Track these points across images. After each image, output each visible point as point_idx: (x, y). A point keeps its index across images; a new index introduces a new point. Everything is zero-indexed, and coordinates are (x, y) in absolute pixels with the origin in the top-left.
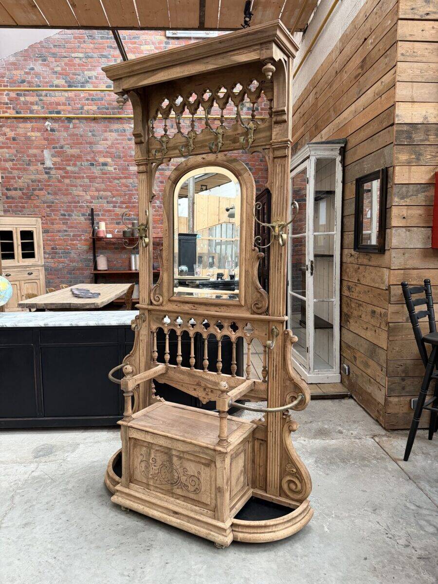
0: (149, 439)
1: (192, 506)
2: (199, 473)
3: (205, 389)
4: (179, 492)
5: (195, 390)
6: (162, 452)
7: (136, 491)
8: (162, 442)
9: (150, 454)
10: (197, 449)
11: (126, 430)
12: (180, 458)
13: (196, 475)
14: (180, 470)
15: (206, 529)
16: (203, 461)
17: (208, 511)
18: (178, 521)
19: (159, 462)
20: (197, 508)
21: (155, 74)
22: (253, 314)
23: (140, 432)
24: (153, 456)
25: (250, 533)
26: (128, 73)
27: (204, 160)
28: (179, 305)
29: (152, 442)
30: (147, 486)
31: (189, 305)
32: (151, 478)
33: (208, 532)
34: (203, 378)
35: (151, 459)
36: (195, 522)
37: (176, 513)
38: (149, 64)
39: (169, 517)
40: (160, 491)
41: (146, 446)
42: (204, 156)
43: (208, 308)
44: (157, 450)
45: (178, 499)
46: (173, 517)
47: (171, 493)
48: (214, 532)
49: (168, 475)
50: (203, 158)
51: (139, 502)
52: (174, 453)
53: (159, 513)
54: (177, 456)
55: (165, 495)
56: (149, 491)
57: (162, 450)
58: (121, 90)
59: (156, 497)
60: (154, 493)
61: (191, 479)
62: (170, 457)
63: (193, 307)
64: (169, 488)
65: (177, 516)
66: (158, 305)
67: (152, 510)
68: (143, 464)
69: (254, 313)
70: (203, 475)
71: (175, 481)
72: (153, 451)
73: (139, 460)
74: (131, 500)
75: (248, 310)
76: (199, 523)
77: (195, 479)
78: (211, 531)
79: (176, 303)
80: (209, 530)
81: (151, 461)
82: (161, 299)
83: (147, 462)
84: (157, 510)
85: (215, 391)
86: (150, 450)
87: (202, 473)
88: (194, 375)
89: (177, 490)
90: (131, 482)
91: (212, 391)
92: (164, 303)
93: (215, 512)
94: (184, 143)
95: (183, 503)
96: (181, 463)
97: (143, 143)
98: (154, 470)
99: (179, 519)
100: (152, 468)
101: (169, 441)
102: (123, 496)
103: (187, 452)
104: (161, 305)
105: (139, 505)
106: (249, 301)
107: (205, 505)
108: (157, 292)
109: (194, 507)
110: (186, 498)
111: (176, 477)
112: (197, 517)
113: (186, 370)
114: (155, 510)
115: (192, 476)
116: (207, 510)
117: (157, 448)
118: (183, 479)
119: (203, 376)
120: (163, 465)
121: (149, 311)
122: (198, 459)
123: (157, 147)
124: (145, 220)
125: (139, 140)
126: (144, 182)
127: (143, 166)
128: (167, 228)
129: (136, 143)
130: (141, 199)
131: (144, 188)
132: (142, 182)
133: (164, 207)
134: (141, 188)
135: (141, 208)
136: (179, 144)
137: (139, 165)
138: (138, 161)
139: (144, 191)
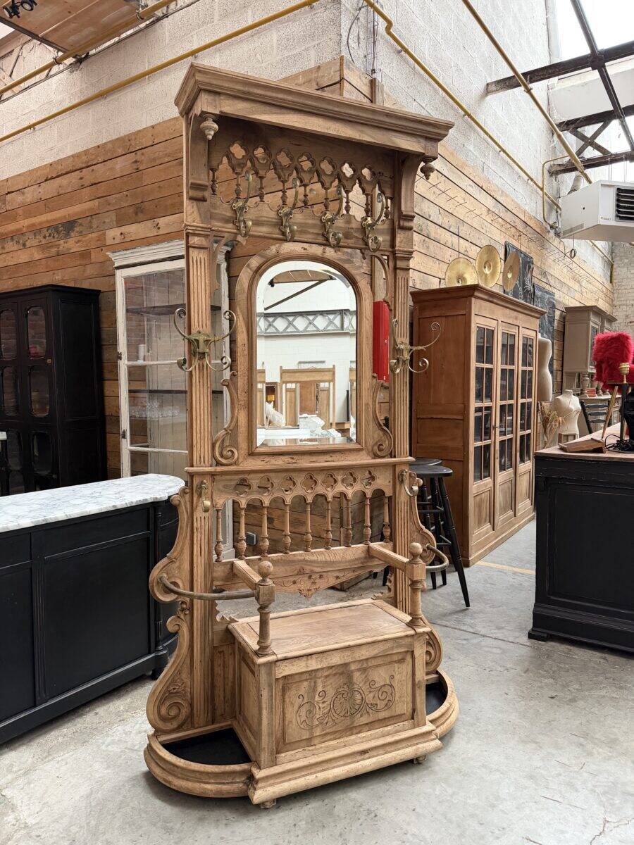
0: (313, 664)
1: (381, 729)
2: (392, 677)
3: (310, 577)
4: (364, 720)
5: (294, 582)
6: (335, 674)
7: (289, 760)
8: (336, 659)
9: (314, 689)
10: (389, 645)
11: (271, 668)
12: (364, 670)
13: (388, 682)
14: (365, 688)
15: (411, 746)
16: (396, 658)
17: (404, 723)
18: (374, 760)
19: (331, 692)
20: (389, 728)
21: (284, 114)
22: (375, 458)
23: (297, 662)
24: (320, 688)
25: (444, 723)
26: (238, 91)
27: (305, 251)
28: (267, 459)
29: (319, 667)
30: (309, 741)
31: (282, 458)
32: (317, 726)
33: (414, 748)
34: (307, 561)
35: (317, 696)
36: (393, 748)
37: (364, 752)
38: (280, 96)
39: (357, 764)
40: (332, 737)
41: (306, 680)
42: (305, 245)
43: (314, 458)
44: (327, 677)
45: (359, 732)
46: (363, 760)
47: (352, 729)
48: (421, 743)
49: (347, 705)
50: (305, 249)
51: (303, 773)
52: (353, 667)
53: (342, 768)
54: (359, 670)
55: (340, 738)
56: (313, 747)
57: (334, 672)
58: (218, 113)
59: (328, 749)
60: (323, 745)
61: (380, 693)
62: (349, 676)
63: (290, 460)
64: (349, 723)
65: (367, 755)
66: (229, 465)
67: (330, 771)
68: (303, 712)
69: (376, 456)
70: (397, 677)
71: (357, 707)
72: (319, 681)
73: (296, 707)
74: (290, 780)
75: (368, 454)
76: (399, 746)
77: (386, 689)
78: (417, 744)
79: (262, 457)
80: (414, 745)
81: (317, 698)
82: (236, 452)
83: (311, 703)
84: (338, 766)
85: (325, 574)
86: (315, 682)
87: (395, 676)
88: (294, 561)
89: (361, 718)
90: (278, 752)
91: (321, 577)
92: (240, 460)
93: (413, 719)
94: (274, 220)
95: (369, 733)
96: (366, 677)
98: (322, 707)
99: (373, 757)
100: (320, 708)
101: (347, 653)
102: (272, 781)
103: (374, 657)
104: (235, 463)
105: (307, 777)
106: (371, 443)
107: (398, 718)
108: (227, 443)
109: (386, 729)
110: (370, 725)
111: (358, 702)
112: (397, 738)
113: (279, 557)
114: (334, 768)
115: (381, 687)
116: (401, 724)
117: (326, 674)
118: (369, 698)
119: (307, 558)
120: (338, 693)
121: (213, 475)
122: (389, 659)
123: (225, 213)
124: (204, 325)
125: (199, 194)
126: (203, 264)
127: (201, 238)
128: (246, 342)
129: (191, 198)
130: (196, 291)
131: (203, 274)
132: (199, 263)
133: (240, 309)
134: (195, 273)
135: (196, 305)
136: (265, 219)
137: (194, 235)
138: (194, 228)
139: (203, 278)
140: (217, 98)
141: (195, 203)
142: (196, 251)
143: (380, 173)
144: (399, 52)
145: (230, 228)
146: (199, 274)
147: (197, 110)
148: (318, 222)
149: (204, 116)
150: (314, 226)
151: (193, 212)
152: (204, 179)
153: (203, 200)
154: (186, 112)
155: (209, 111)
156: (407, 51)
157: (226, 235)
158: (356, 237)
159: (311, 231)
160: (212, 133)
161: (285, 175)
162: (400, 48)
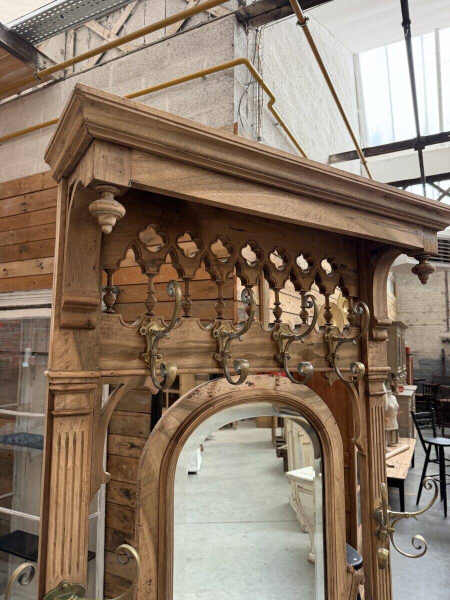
26: (168, 147)
27: (251, 388)
42: (251, 378)
58: (125, 184)
94: (206, 345)
97: (93, 328)
123: (127, 343)
124: (74, 567)
125: (80, 318)
126: (79, 444)
127: (79, 396)
128: (153, 574)
129: (63, 327)
130: (61, 500)
131: (78, 462)
132: (71, 444)
133: (144, 512)
134: (63, 463)
135: (60, 529)
136: (193, 344)
137: (66, 392)
138: (66, 381)
139: (78, 472)
140: (125, 156)
141: (71, 335)
142: (67, 422)
143: (342, 265)
144: (277, 124)
145: (134, 367)
146: (70, 464)
147: (84, 175)
148: (268, 340)
149: (97, 189)
150: (263, 347)
151: (66, 351)
152: (91, 293)
153: (89, 327)
154: (66, 174)
155: (107, 180)
156: (282, 125)
157: (126, 381)
158: (318, 357)
159: (259, 354)
160: (113, 221)
161: (221, 275)
162: (276, 122)
